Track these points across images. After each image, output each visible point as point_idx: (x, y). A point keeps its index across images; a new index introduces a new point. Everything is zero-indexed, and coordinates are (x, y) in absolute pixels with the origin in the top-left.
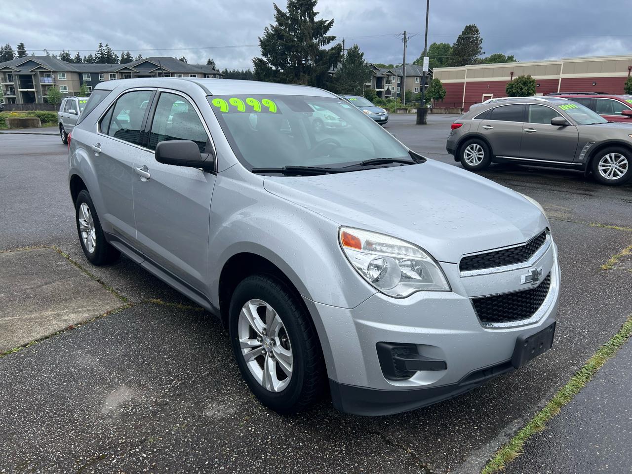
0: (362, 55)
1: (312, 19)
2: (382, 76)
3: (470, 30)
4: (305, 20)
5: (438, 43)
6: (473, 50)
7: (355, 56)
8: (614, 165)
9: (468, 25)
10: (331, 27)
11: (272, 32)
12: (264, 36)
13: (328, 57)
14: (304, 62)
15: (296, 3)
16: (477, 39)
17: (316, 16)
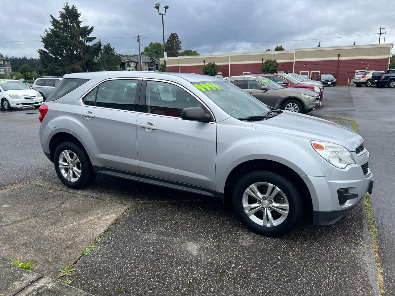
0: (114, 49)
1: (78, 26)
2: (124, 62)
3: (174, 36)
4: (74, 26)
5: (154, 43)
6: (177, 48)
7: (109, 49)
8: (292, 109)
9: (172, 33)
10: (92, 31)
11: (50, 32)
12: (45, 35)
13: (92, 50)
14: (75, 53)
15: (66, 15)
16: (178, 41)
17: (81, 24)
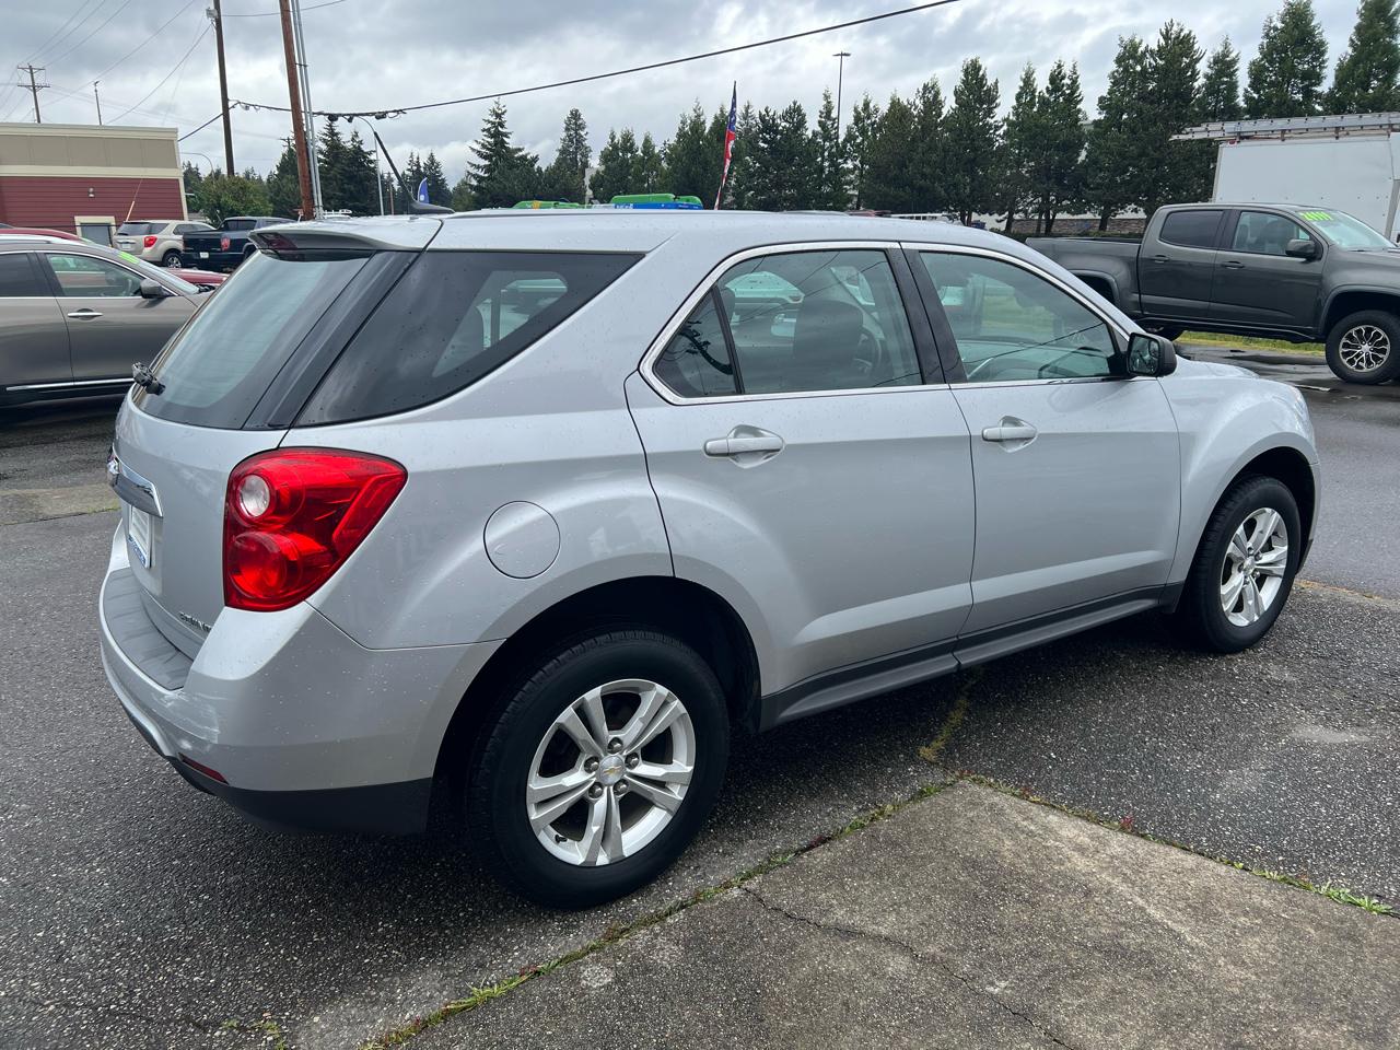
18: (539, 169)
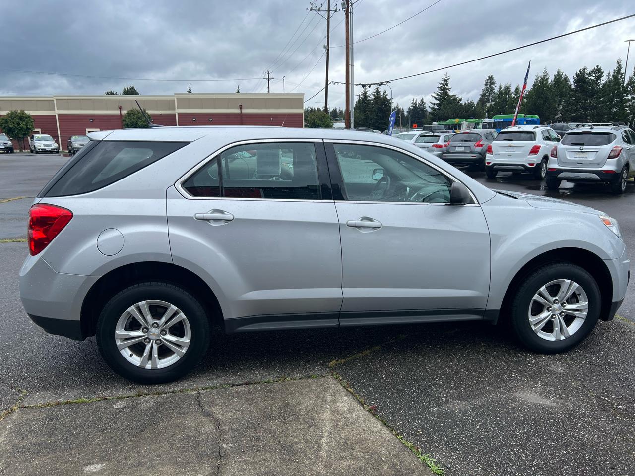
18: (461, 104)
